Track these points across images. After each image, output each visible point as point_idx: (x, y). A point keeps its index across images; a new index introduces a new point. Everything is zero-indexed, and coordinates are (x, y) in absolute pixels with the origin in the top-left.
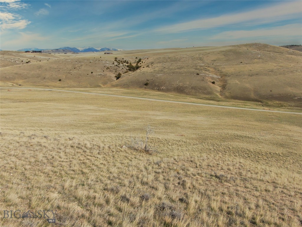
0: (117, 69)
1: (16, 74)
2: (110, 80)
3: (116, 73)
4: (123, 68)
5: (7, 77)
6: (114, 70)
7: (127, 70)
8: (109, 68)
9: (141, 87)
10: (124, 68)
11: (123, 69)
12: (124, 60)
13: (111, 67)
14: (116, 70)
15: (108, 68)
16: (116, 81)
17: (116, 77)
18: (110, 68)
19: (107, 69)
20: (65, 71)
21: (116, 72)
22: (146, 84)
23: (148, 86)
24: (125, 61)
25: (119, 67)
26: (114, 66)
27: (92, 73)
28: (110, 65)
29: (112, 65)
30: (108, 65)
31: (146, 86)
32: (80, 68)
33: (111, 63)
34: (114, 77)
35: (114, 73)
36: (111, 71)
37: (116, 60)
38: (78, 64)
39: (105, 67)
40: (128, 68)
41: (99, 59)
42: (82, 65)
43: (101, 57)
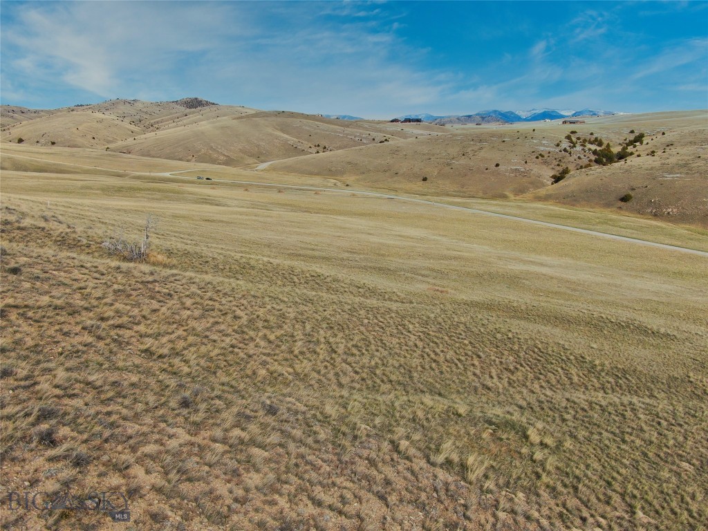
0: (563, 157)
1: (349, 163)
2: (538, 184)
3: (558, 168)
4: (582, 156)
5: (333, 169)
6: (554, 161)
7: (590, 161)
8: (543, 156)
9: (608, 205)
10: (585, 156)
11: (579, 158)
12: (595, 136)
13: (549, 153)
14: (560, 160)
15: (540, 155)
16: (551, 188)
17: (554, 177)
18: (546, 156)
19: (537, 158)
20: (442, 160)
21: (558, 165)
22: (625, 199)
23: (629, 204)
24: (596, 139)
25: (570, 153)
26: (557, 150)
27: (497, 165)
28: (548, 149)
29: (552, 150)
30: (542, 148)
31: (623, 203)
32: (476, 154)
33: (552, 145)
34: (548, 177)
35: (553, 169)
36: (545, 163)
37: (569, 138)
38: (475, 145)
39: (533, 152)
40: (594, 157)
41: (529, 134)
42: (481, 149)
43: (534, 131)
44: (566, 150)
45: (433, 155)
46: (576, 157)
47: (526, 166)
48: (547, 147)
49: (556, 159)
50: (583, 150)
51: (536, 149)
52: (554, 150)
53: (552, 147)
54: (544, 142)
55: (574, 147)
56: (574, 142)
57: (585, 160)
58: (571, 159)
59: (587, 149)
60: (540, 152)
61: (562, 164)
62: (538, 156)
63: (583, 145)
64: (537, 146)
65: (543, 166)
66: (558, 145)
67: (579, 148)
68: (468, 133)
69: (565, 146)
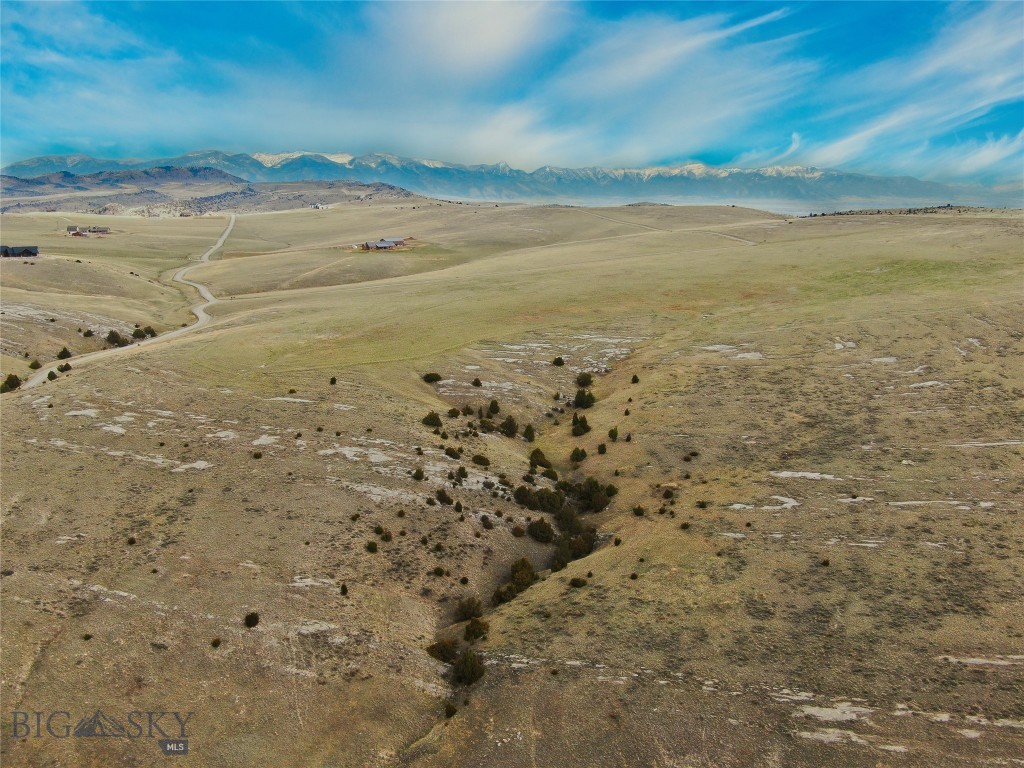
0: (444, 529)
3: (440, 587)
4: (492, 518)
6: (422, 554)
8: (387, 538)
10: (499, 514)
11: (486, 523)
13: (401, 514)
14: (440, 548)
15: (378, 531)
19: (371, 548)
21: (439, 572)
25: (458, 508)
26: (420, 499)
27: (251, 620)
29: (407, 496)
30: (377, 493)
33: (401, 472)
35: (426, 593)
36: (401, 569)
37: (432, 421)
38: (167, 472)
39: (355, 518)
40: (522, 517)
41: (325, 406)
42: (188, 500)
43: (333, 381)
44: (443, 497)
46: (474, 520)
47: (350, 609)
48: (389, 482)
49: (424, 542)
50: (488, 485)
51: (361, 496)
52: (412, 497)
53: (402, 484)
54: (377, 456)
55: (462, 473)
56: (451, 443)
57: (502, 530)
58: (466, 531)
59: (495, 480)
60: (376, 515)
61: (447, 564)
62: (373, 537)
63: (481, 461)
64: (360, 481)
65: (398, 589)
66: (419, 476)
67: (475, 479)
68: (148, 392)
69: (437, 471)
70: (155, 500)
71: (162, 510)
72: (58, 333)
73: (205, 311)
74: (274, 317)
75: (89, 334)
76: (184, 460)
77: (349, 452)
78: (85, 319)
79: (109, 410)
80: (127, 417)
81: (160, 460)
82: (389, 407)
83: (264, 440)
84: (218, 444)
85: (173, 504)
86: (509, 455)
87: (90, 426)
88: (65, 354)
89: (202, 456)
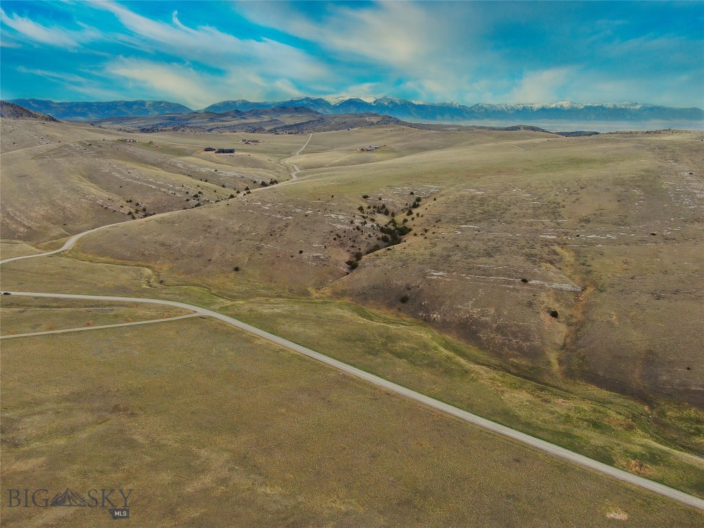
0: (356, 237)
2: (335, 273)
3: (353, 250)
4: (372, 235)
6: (349, 242)
7: (378, 239)
8: (340, 237)
10: (374, 234)
11: (370, 236)
12: (383, 200)
13: (345, 232)
14: (354, 241)
15: (338, 235)
16: (346, 278)
17: (349, 263)
18: (342, 237)
19: (335, 239)
20: (252, 243)
21: (353, 246)
25: (362, 231)
26: (351, 228)
27: (301, 252)
28: (344, 227)
29: (347, 228)
30: (339, 226)
32: (283, 232)
33: (347, 221)
34: (344, 264)
35: (348, 251)
36: (342, 245)
37: (361, 209)
38: (281, 219)
39: (332, 232)
40: (381, 235)
41: (328, 203)
42: (287, 226)
43: (333, 196)
44: (358, 228)
45: (244, 234)
46: (366, 235)
47: (326, 251)
48: (343, 224)
49: (350, 239)
50: (372, 226)
51: (334, 227)
52: (349, 228)
53: (347, 224)
54: (341, 217)
55: (365, 223)
56: (365, 215)
57: (374, 238)
58: (363, 238)
59: (375, 225)
60: (338, 232)
61: (355, 245)
62: (336, 237)
63: (373, 220)
64: (335, 223)
65: (341, 249)
66: (352, 222)
67: (369, 224)
68: (276, 198)
69: (357, 222)
70: (277, 226)
71: (279, 228)
72: (245, 182)
73: (296, 175)
74: (319, 177)
75: (255, 182)
76: (286, 216)
77: (333, 216)
78: (254, 177)
79: (264, 203)
80: (270, 205)
81: (279, 216)
82: (348, 205)
83: (309, 212)
84: (295, 212)
85: (283, 227)
86: (382, 220)
87: (259, 207)
88: (247, 189)
89: (291, 216)
